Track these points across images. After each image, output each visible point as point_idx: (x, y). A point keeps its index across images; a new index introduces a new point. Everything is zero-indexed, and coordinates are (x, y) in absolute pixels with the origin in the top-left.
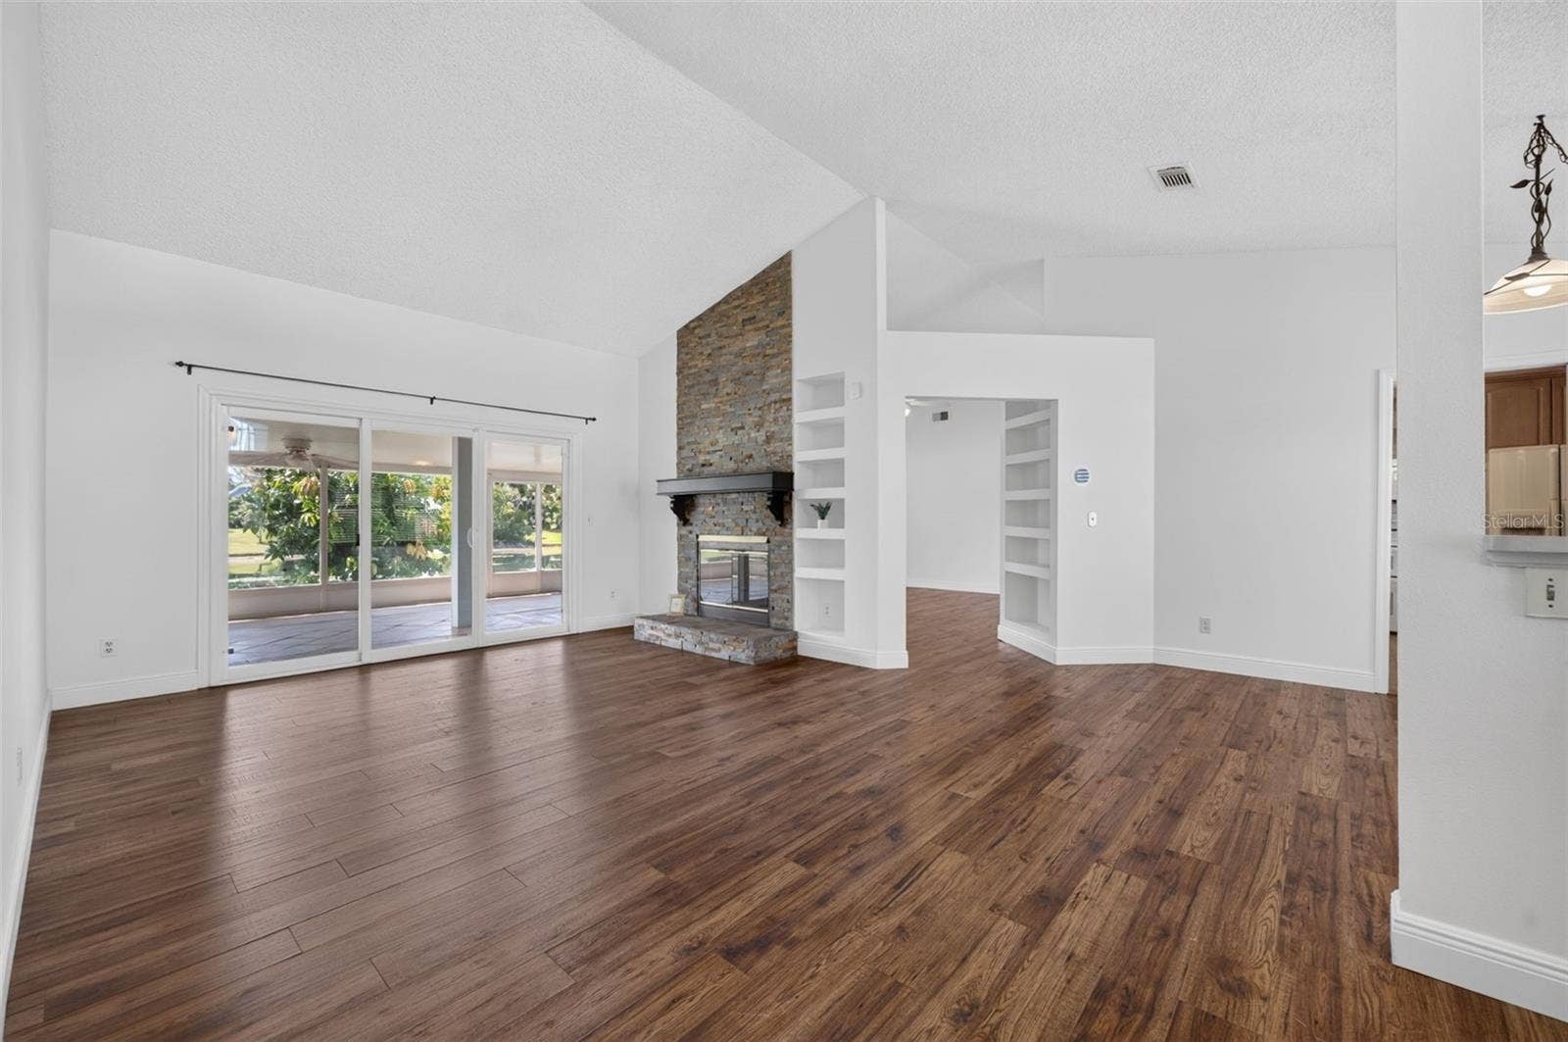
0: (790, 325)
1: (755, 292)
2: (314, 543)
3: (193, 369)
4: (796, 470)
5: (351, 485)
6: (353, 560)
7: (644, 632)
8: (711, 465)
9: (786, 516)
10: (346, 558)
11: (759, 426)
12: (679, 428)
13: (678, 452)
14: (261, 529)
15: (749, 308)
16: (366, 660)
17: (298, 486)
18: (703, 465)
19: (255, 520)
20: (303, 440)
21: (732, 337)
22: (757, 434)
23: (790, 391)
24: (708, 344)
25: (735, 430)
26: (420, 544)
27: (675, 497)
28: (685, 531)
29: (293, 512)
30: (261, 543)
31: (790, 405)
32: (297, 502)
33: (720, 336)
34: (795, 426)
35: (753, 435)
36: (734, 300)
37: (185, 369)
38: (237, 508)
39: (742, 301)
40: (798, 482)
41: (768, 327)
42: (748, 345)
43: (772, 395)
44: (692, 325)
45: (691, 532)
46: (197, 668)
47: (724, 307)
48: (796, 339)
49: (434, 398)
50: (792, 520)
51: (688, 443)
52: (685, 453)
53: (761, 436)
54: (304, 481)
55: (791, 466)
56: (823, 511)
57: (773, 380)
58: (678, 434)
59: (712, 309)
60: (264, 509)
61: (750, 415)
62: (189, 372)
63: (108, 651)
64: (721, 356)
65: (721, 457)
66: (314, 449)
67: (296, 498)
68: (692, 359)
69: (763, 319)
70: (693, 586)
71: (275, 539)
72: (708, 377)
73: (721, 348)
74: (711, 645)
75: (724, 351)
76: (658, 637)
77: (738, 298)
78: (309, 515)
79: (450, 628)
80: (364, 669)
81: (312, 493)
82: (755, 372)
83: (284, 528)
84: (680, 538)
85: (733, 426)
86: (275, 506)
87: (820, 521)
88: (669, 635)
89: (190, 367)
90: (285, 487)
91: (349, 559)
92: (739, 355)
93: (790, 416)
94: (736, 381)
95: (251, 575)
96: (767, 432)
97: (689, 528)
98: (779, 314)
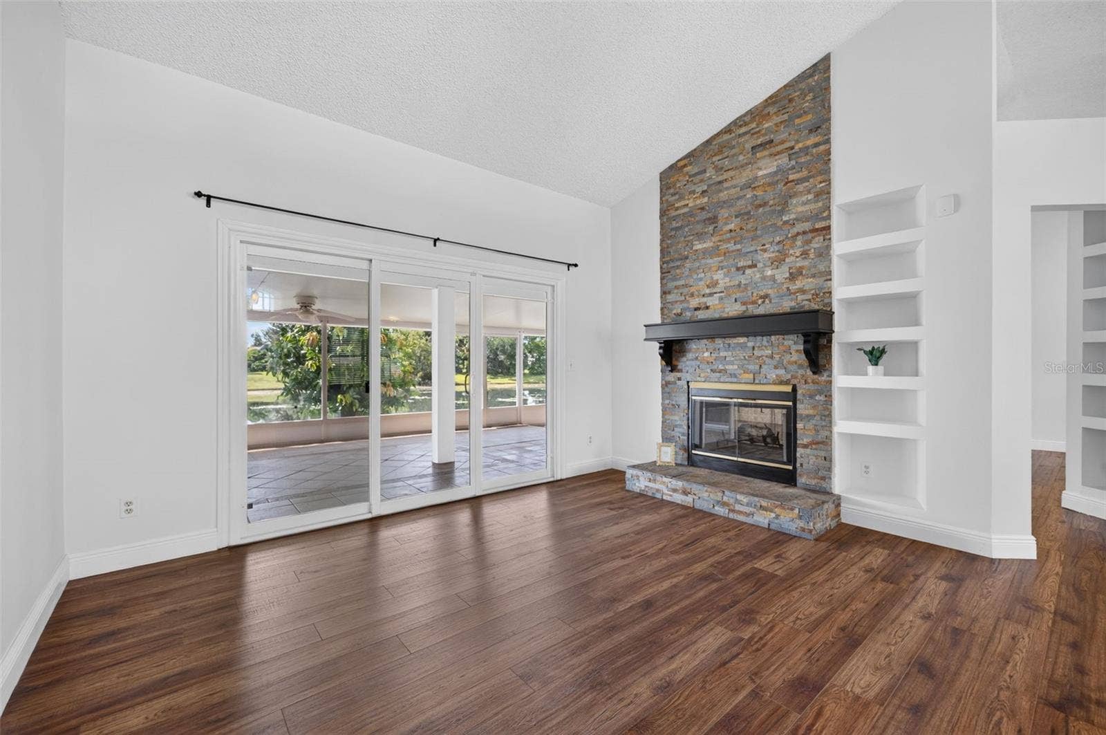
0: (828, 141)
1: (772, 112)
2: (314, 383)
3: (213, 201)
4: (836, 307)
5: (341, 338)
6: (342, 398)
7: (640, 483)
8: (707, 308)
9: (822, 361)
10: (337, 396)
11: (778, 262)
12: (662, 273)
13: (661, 297)
14: (279, 372)
15: (763, 132)
16: (376, 513)
17: (305, 339)
18: (696, 309)
19: (274, 366)
20: (309, 297)
21: (736, 168)
22: (775, 271)
23: (829, 217)
24: (702, 181)
25: (741, 270)
26: (389, 386)
27: (665, 342)
28: (672, 377)
29: (300, 359)
30: (279, 381)
31: (830, 234)
32: (302, 352)
33: (719, 169)
34: (835, 260)
35: (769, 273)
36: (741, 126)
37: (203, 201)
38: (263, 358)
39: (754, 125)
40: (838, 324)
41: (792, 148)
42: (760, 173)
43: (797, 226)
44: (682, 163)
45: (679, 379)
46: (217, 527)
47: (727, 137)
48: (834, 156)
49: (438, 239)
50: (831, 367)
51: (677, 288)
52: (670, 298)
53: (782, 274)
54: (308, 335)
55: (830, 304)
56: (875, 355)
57: (800, 206)
58: (662, 279)
59: (708, 142)
60: (280, 358)
61: (765, 251)
62: (208, 205)
63: (129, 511)
64: (721, 191)
65: (721, 299)
66: (317, 305)
67: (302, 350)
68: (682, 198)
69: (783, 142)
70: (683, 434)
71: (287, 380)
72: (704, 215)
73: (720, 182)
74: (738, 507)
75: (725, 185)
76: (658, 490)
77: (746, 124)
78: (311, 362)
79: (430, 464)
80: (375, 523)
81: (312, 345)
82: (771, 202)
83: (294, 372)
84: (666, 385)
85: (741, 264)
86: (288, 356)
87: (871, 369)
88: (675, 490)
89: (209, 198)
90: (295, 340)
91: (339, 396)
92: (749, 186)
93: (828, 247)
94: (744, 215)
95: (272, 403)
96: (790, 268)
97: (678, 375)
98: (811, 131)
